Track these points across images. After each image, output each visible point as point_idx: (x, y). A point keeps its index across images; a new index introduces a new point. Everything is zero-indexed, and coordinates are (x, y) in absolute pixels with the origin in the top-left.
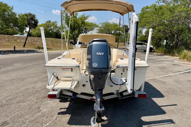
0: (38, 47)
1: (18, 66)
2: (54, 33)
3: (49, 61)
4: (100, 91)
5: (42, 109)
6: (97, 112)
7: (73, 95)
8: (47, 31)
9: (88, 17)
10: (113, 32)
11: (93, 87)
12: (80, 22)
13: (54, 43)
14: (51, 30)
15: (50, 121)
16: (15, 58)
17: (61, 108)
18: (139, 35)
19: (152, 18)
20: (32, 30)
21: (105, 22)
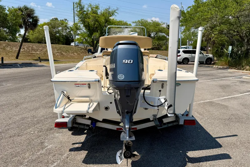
0: (39, 58)
1: (9, 86)
2: (62, 37)
3: (56, 73)
4: (129, 114)
5: (46, 144)
6: (125, 144)
7: (92, 123)
8: (53, 34)
9: (114, 11)
10: (152, 35)
11: (119, 110)
12: (102, 20)
13: (64, 52)
14: (58, 32)
15: (59, 161)
16: (4, 75)
17: (74, 142)
18: (193, 39)
19: (211, 13)
20: (29, 32)
21: (140, 20)
